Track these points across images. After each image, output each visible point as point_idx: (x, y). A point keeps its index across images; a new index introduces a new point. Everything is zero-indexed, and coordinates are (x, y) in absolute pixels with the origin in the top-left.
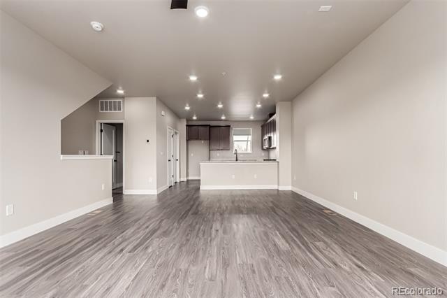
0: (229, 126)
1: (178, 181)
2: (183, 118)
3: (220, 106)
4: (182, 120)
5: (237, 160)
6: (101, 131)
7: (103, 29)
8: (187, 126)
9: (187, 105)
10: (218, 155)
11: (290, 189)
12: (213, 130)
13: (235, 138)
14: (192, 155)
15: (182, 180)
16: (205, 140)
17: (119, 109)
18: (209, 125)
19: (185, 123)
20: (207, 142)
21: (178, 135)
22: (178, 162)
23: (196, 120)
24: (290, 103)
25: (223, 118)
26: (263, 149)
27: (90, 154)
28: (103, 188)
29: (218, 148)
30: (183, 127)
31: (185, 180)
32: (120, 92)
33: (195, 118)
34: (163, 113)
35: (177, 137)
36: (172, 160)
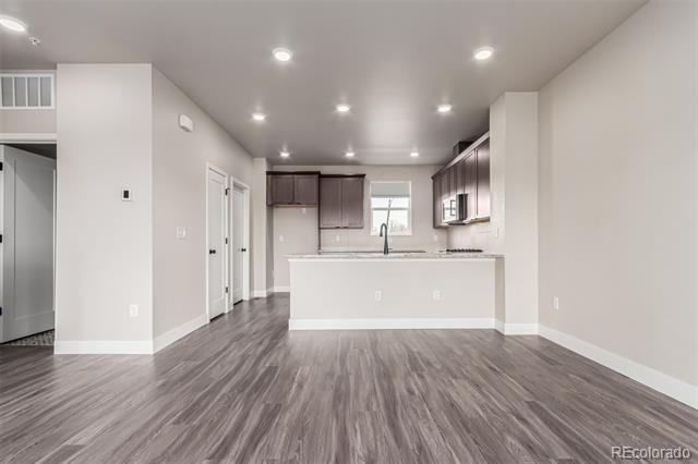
0: (363, 176)
1: (246, 297)
2: (260, 156)
3: (343, 109)
4: (257, 160)
5: (386, 252)
8: (268, 173)
9: (259, 108)
10: (338, 238)
11: (536, 333)
12: (327, 184)
13: (376, 202)
14: (281, 238)
15: (256, 296)
16: (309, 205)
17: (46, 102)
18: (318, 173)
19: (262, 167)
20: (314, 210)
21: (247, 194)
22: (246, 254)
23: (288, 162)
24: (536, 93)
25: (350, 155)
26: (436, 226)
29: (336, 224)
30: (258, 175)
31: (263, 294)
33: (285, 155)
34: (186, 121)
35: (245, 198)
36: (223, 250)
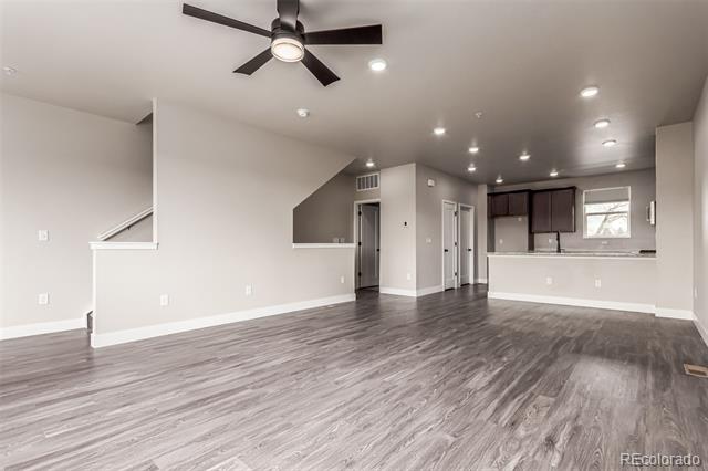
0: (574, 188)
1: (471, 281)
2: (482, 183)
3: (524, 158)
4: (480, 186)
5: (559, 251)
6: (360, 214)
7: (308, 114)
8: (488, 195)
17: (376, 185)
18: (529, 190)
19: (484, 191)
21: (472, 212)
22: (472, 253)
24: (691, 123)
25: (554, 174)
27: (346, 242)
28: (342, 281)
29: (546, 230)
30: (481, 197)
32: (370, 165)
33: (499, 181)
34: (431, 182)
35: (471, 215)
36: (454, 250)
